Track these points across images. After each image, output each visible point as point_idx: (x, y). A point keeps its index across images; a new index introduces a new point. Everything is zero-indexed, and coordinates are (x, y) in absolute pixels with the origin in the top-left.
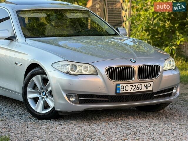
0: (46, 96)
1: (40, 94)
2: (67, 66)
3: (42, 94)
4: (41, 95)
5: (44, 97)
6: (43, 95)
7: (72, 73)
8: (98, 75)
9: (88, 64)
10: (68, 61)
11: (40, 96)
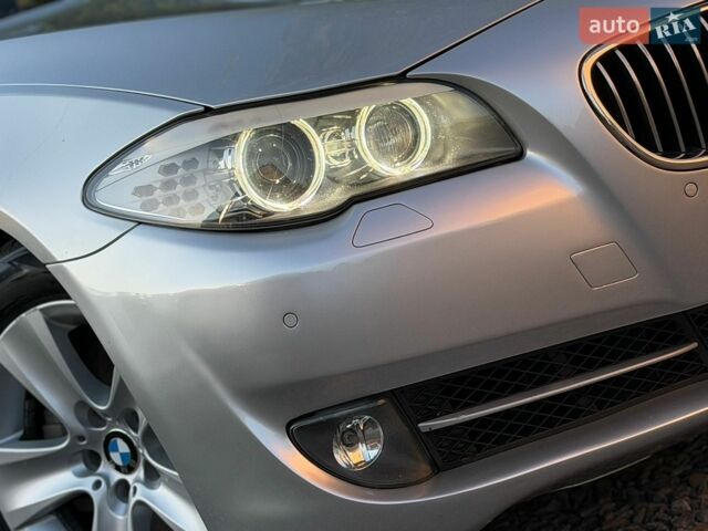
0: (140, 473)
1: (92, 461)
2: (221, 163)
3: (109, 458)
4: (104, 468)
5: (130, 478)
6: (118, 468)
7: (281, 207)
8: (530, 153)
9: (401, 78)
10: (208, 112)
11: (93, 479)
